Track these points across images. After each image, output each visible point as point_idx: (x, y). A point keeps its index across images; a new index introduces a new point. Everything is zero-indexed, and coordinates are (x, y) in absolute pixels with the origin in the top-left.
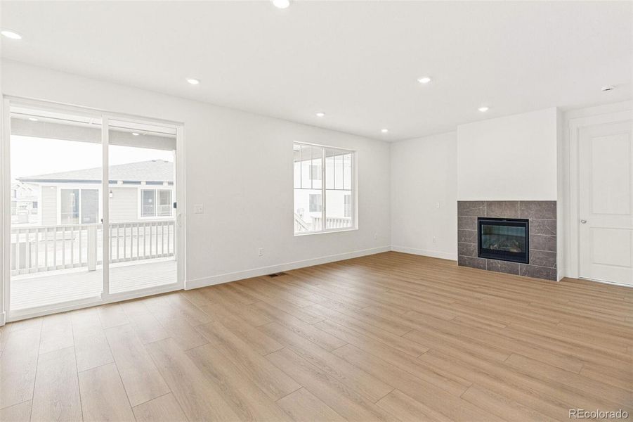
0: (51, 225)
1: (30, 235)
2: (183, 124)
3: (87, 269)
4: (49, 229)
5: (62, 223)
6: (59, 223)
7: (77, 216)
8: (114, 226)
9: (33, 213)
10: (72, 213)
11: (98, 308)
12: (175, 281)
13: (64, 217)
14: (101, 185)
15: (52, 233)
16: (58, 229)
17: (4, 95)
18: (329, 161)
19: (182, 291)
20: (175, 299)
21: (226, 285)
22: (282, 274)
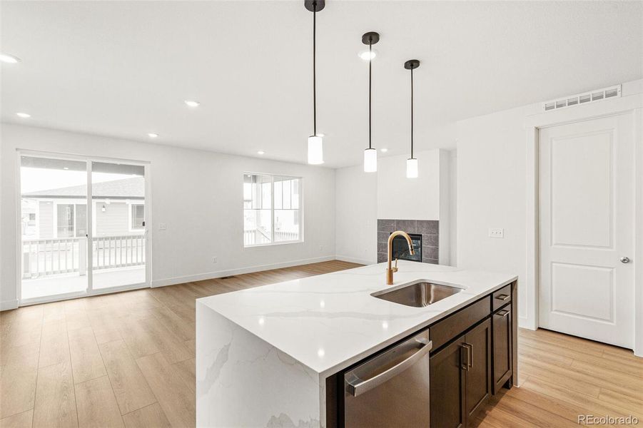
0: (48, 239)
1: (32, 246)
2: (150, 162)
3: (78, 273)
4: (47, 242)
5: (58, 236)
6: (55, 236)
7: (71, 229)
8: (95, 239)
9: (29, 225)
10: (68, 226)
11: (84, 299)
12: (144, 281)
13: (60, 229)
14: (86, 200)
15: (49, 245)
16: (54, 241)
17: (17, 149)
18: (278, 185)
19: (150, 288)
20: (143, 294)
21: (184, 285)
22: (232, 277)
